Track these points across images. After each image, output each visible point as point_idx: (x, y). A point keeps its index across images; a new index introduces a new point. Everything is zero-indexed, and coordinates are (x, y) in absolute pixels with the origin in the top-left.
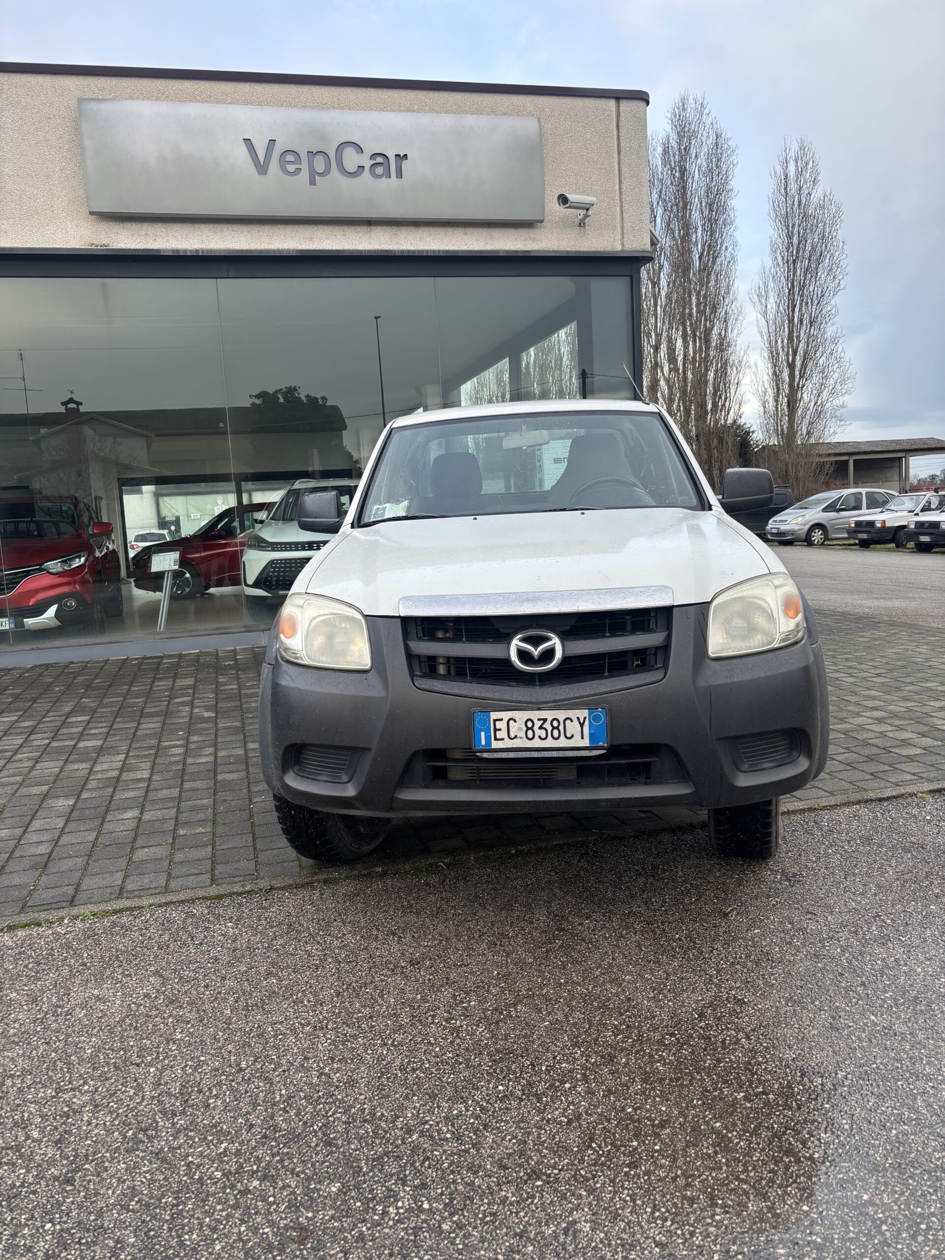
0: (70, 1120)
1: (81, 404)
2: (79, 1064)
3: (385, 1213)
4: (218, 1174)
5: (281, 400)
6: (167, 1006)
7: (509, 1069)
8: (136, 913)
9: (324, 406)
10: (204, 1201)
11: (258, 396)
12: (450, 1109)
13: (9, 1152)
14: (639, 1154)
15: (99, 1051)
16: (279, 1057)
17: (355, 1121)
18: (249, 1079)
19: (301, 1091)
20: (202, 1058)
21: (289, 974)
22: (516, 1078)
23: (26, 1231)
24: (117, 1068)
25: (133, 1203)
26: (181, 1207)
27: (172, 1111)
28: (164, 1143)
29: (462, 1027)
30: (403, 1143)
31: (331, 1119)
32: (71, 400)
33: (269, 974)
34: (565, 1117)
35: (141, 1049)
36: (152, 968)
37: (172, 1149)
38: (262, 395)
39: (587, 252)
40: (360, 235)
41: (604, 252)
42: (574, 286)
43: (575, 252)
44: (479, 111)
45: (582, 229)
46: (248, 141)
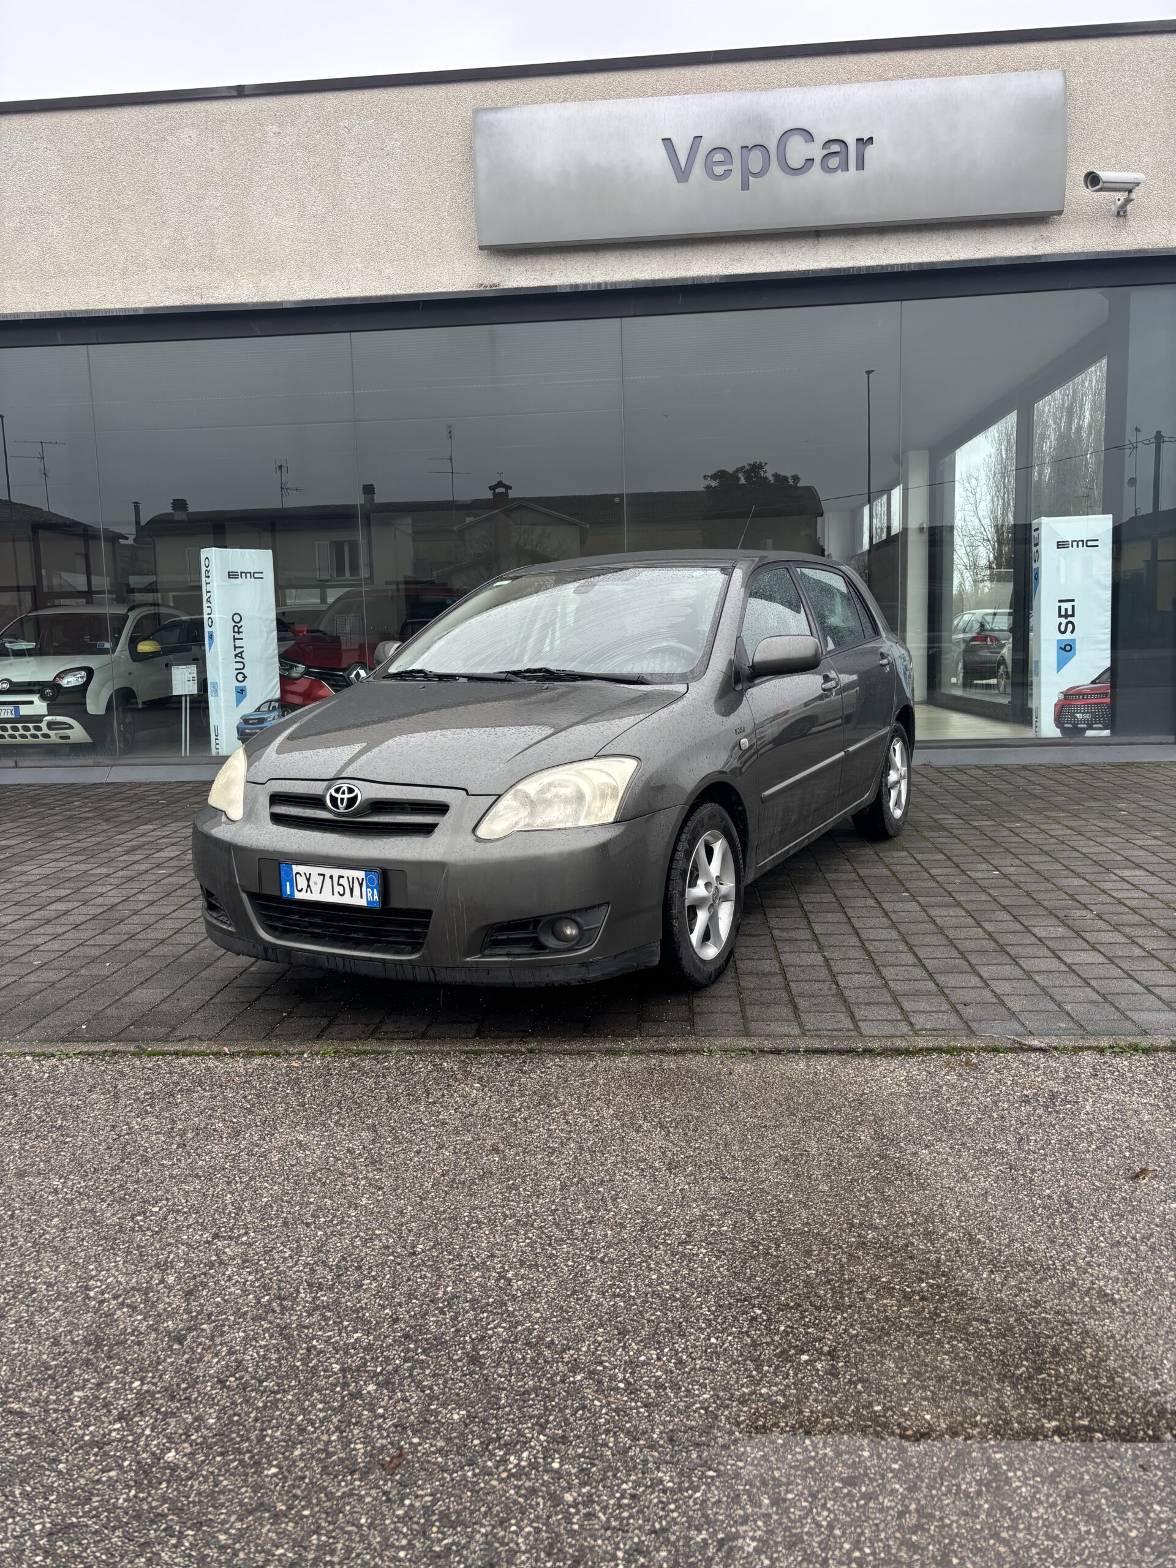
0: (212, 1271)
1: (510, 488)
2: (249, 1212)
3: (504, 1461)
4: (336, 1367)
5: (743, 481)
6: (367, 1166)
7: (735, 1319)
8: (380, 1057)
9: (795, 487)
10: (306, 1394)
11: (714, 477)
12: (639, 1353)
13: (136, 1293)
14: (867, 1468)
15: (275, 1202)
16: (462, 1248)
17: (516, 1341)
18: (418, 1266)
19: (470, 1292)
20: (377, 1232)
21: (517, 1154)
22: (740, 1333)
23: (112, 1384)
24: (285, 1223)
25: (232, 1379)
26: (279, 1396)
27: (320, 1284)
28: (295, 1318)
29: (697, 1255)
30: (563, 1381)
31: (490, 1332)
32: (500, 484)
33: (495, 1149)
34: (784, 1396)
35: (320, 1208)
36: (370, 1122)
37: (301, 1327)
38: (720, 475)
39: (1128, 252)
40: (804, 250)
41: (1153, 251)
42: (1107, 302)
43: (1108, 253)
44: (978, 70)
45: (1121, 220)
46: (667, 141)
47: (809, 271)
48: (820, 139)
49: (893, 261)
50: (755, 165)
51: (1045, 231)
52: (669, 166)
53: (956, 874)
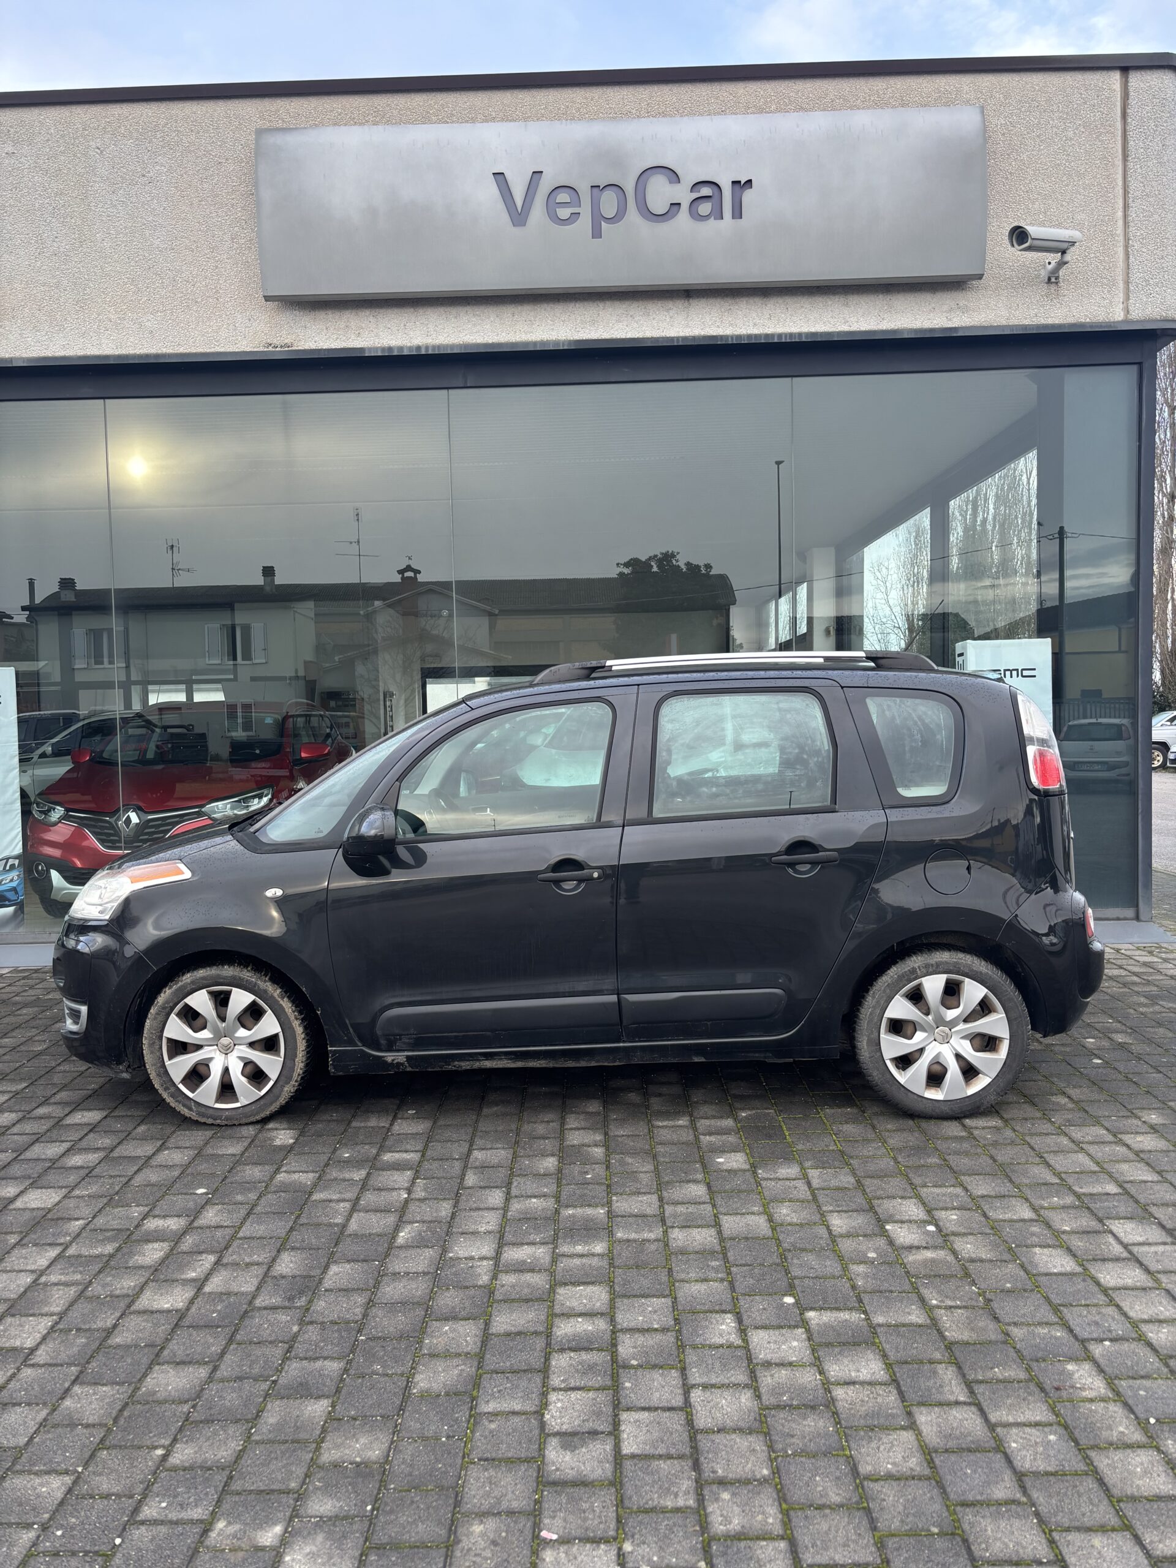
1: (420, 572)
5: (655, 569)
9: (707, 575)
11: (626, 565)
32: (409, 568)
38: (633, 563)
39: (1060, 326)
40: (672, 313)
41: (1091, 325)
42: (1035, 387)
43: (1038, 326)
44: (880, 104)
45: (1053, 287)
46: (499, 175)
47: (678, 338)
48: (689, 179)
49: (780, 329)
50: (609, 211)
51: (961, 298)
52: (501, 206)
53: (869, 1232)
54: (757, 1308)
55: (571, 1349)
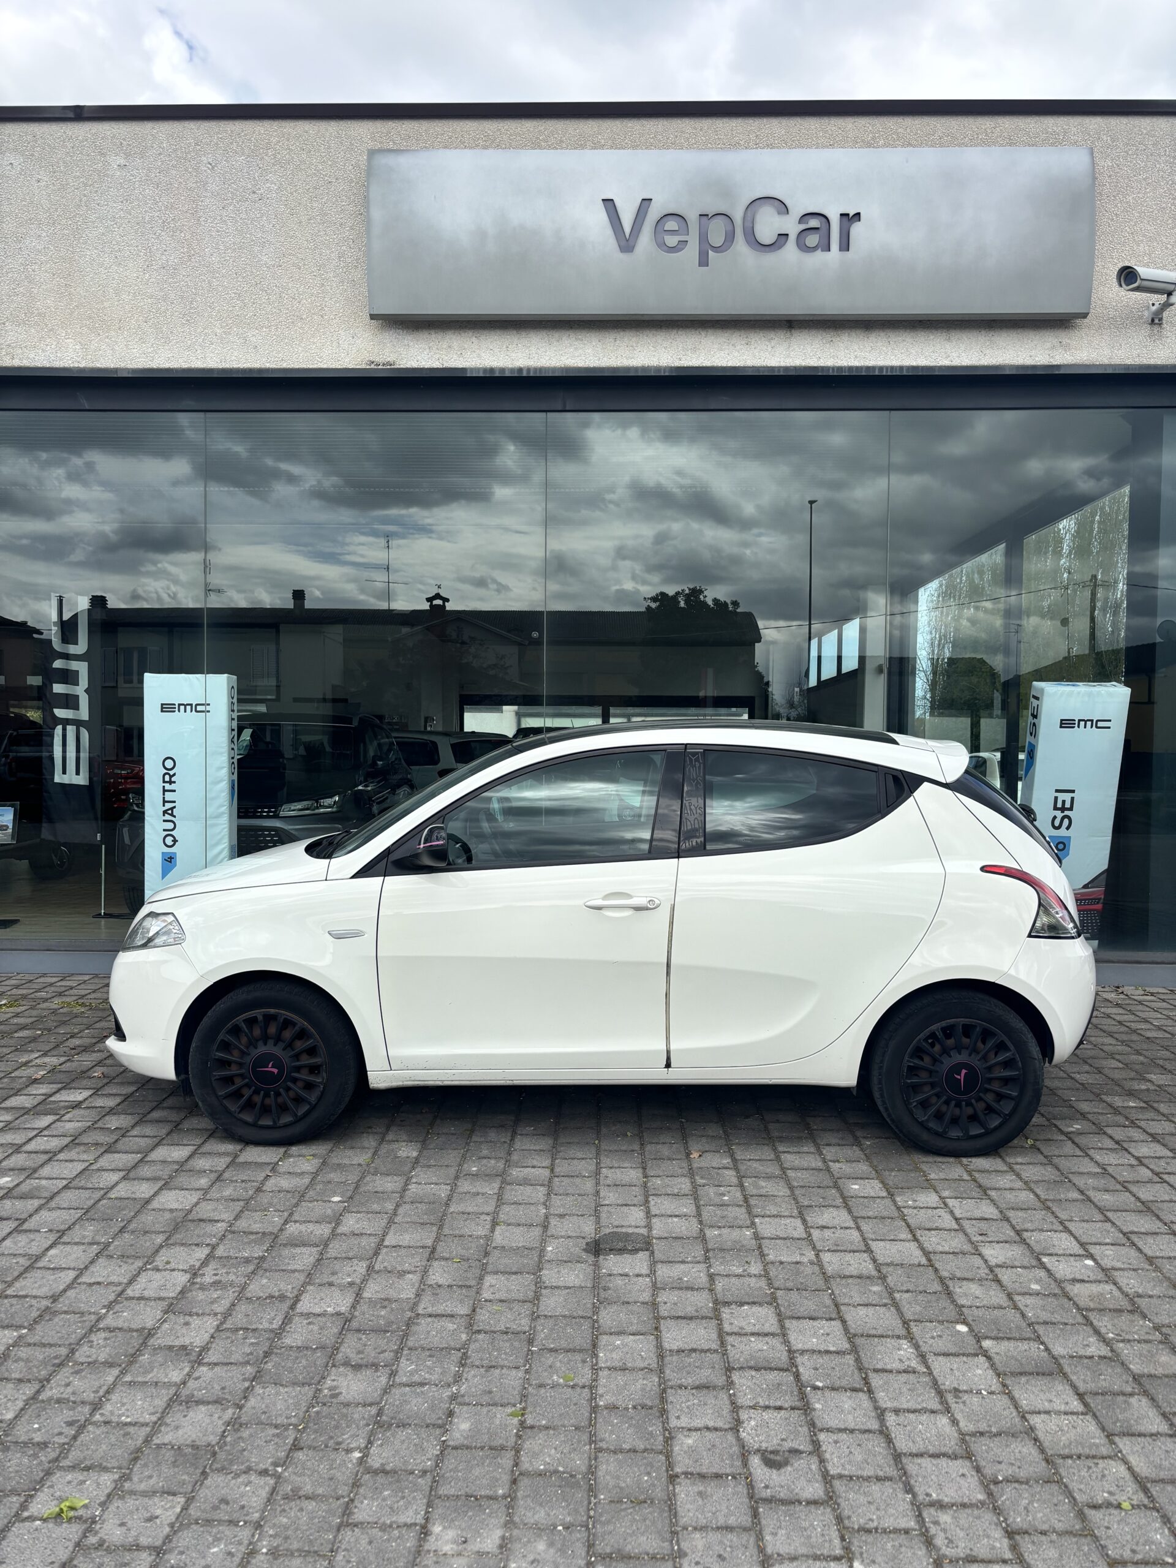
1: (447, 600)
5: (682, 604)
9: (735, 613)
11: (654, 599)
32: (438, 596)
38: (662, 598)
39: (1163, 367)
40: (773, 343)
43: (1141, 366)
44: (988, 142)
45: (1156, 328)
46: (609, 203)
47: (779, 368)
48: (797, 210)
49: (881, 363)
50: (717, 239)
51: (1064, 336)
52: (609, 232)
53: (1026, 1263)
54: (931, 1336)
55: (751, 1368)
